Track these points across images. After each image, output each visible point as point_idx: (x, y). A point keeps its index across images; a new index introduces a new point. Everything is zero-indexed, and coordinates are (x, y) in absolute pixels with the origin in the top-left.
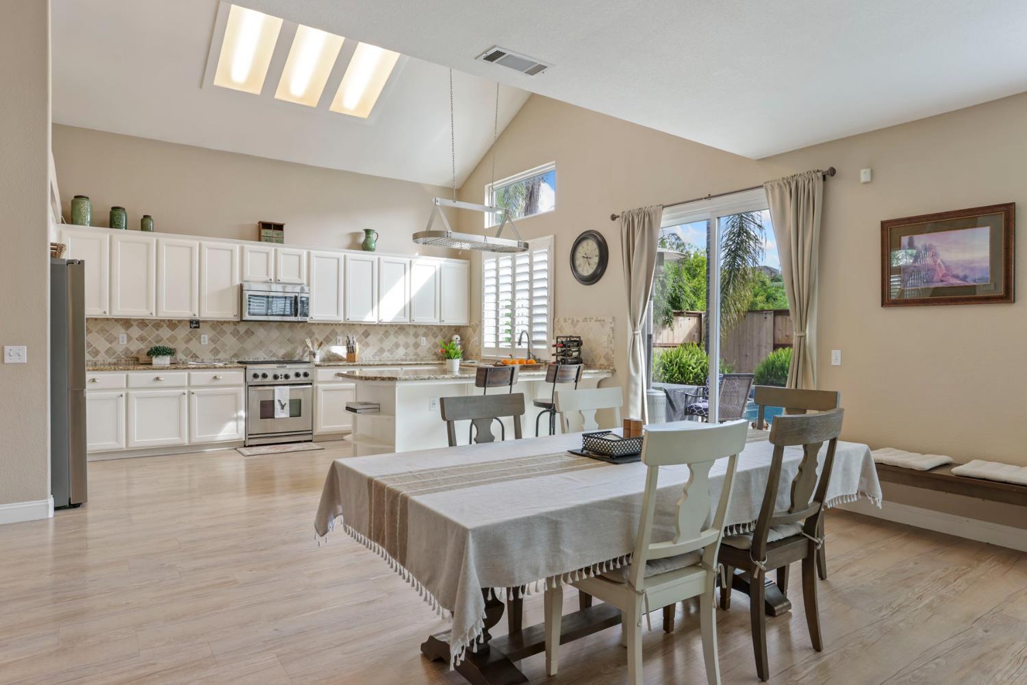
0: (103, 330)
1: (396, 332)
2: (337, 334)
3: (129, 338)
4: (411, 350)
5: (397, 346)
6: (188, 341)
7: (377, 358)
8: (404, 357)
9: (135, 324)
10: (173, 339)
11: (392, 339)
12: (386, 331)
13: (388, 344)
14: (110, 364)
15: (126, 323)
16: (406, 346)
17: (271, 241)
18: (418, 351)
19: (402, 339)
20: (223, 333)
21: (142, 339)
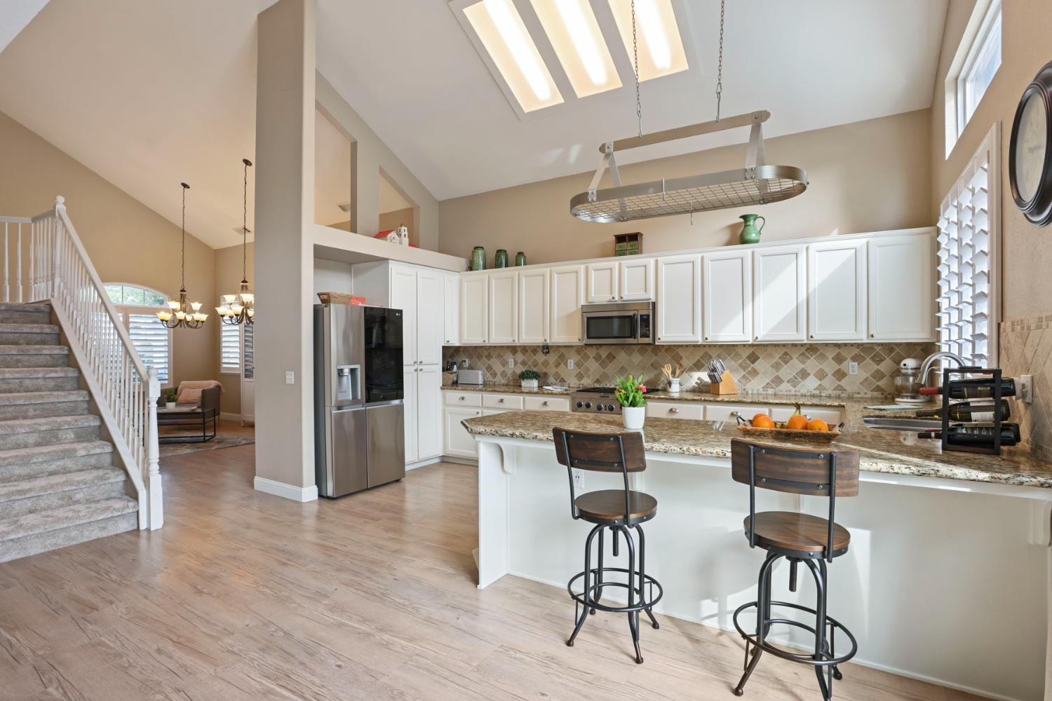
0: (499, 356)
1: (803, 354)
2: (711, 357)
3: (516, 363)
4: (829, 382)
5: (804, 374)
6: (557, 365)
7: (771, 391)
8: (817, 392)
9: (519, 350)
10: (546, 363)
11: (796, 365)
12: (786, 354)
13: (787, 371)
14: (503, 385)
15: (513, 349)
16: (821, 375)
17: (624, 255)
18: (843, 383)
19: (812, 364)
20: (586, 357)
21: (524, 363)
